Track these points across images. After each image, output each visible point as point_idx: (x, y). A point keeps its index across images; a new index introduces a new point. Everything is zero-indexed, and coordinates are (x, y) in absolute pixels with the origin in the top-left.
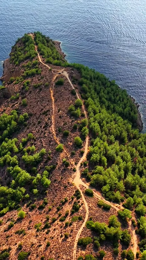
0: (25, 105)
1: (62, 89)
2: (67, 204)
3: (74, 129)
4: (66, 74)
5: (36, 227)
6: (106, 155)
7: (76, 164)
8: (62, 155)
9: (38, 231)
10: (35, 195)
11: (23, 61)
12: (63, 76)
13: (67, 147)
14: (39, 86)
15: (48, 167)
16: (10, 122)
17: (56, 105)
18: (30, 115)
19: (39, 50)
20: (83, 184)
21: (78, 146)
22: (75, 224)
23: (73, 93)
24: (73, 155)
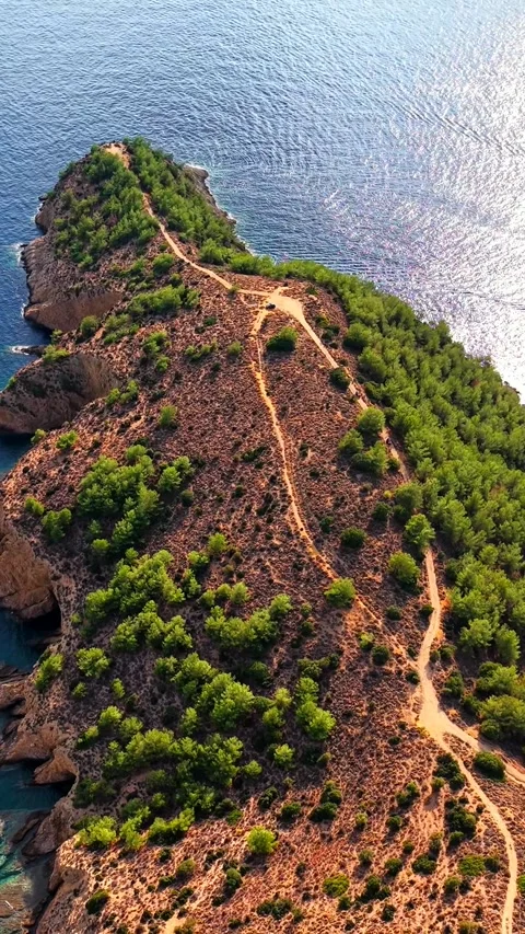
0: (169, 427)
1: (292, 365)
2: (420, 807)
3: (377, 521)
4: (294, 308)
5: (331, 891)
6: (507, 619)
7: (413, 654)
8: (351, 619)
9: (343, 906)
10: (281, 766)
11: (108, 251)
12: (285, 319)
13: (364, 588)
14: (205, 355)
15: (314, 665)
16: (132, 491)
17: (288, 430)
18: (197, 463)
19: (160, 211)
20: (455, 730)
21: (405, 586)
22: (479, 885)
23: (338, 383)
24: (392, 618)
